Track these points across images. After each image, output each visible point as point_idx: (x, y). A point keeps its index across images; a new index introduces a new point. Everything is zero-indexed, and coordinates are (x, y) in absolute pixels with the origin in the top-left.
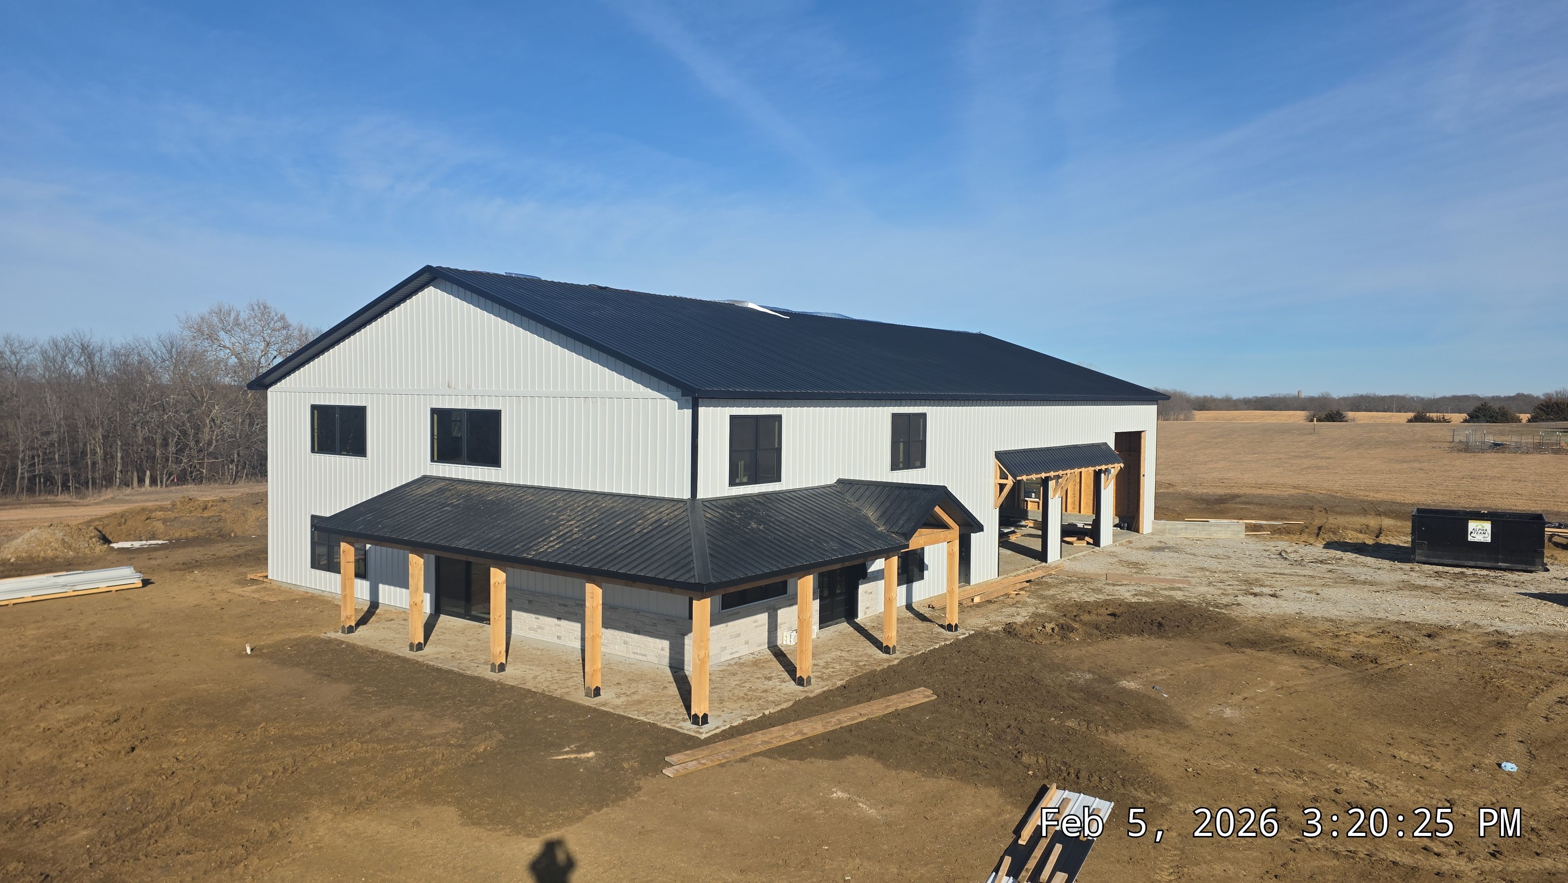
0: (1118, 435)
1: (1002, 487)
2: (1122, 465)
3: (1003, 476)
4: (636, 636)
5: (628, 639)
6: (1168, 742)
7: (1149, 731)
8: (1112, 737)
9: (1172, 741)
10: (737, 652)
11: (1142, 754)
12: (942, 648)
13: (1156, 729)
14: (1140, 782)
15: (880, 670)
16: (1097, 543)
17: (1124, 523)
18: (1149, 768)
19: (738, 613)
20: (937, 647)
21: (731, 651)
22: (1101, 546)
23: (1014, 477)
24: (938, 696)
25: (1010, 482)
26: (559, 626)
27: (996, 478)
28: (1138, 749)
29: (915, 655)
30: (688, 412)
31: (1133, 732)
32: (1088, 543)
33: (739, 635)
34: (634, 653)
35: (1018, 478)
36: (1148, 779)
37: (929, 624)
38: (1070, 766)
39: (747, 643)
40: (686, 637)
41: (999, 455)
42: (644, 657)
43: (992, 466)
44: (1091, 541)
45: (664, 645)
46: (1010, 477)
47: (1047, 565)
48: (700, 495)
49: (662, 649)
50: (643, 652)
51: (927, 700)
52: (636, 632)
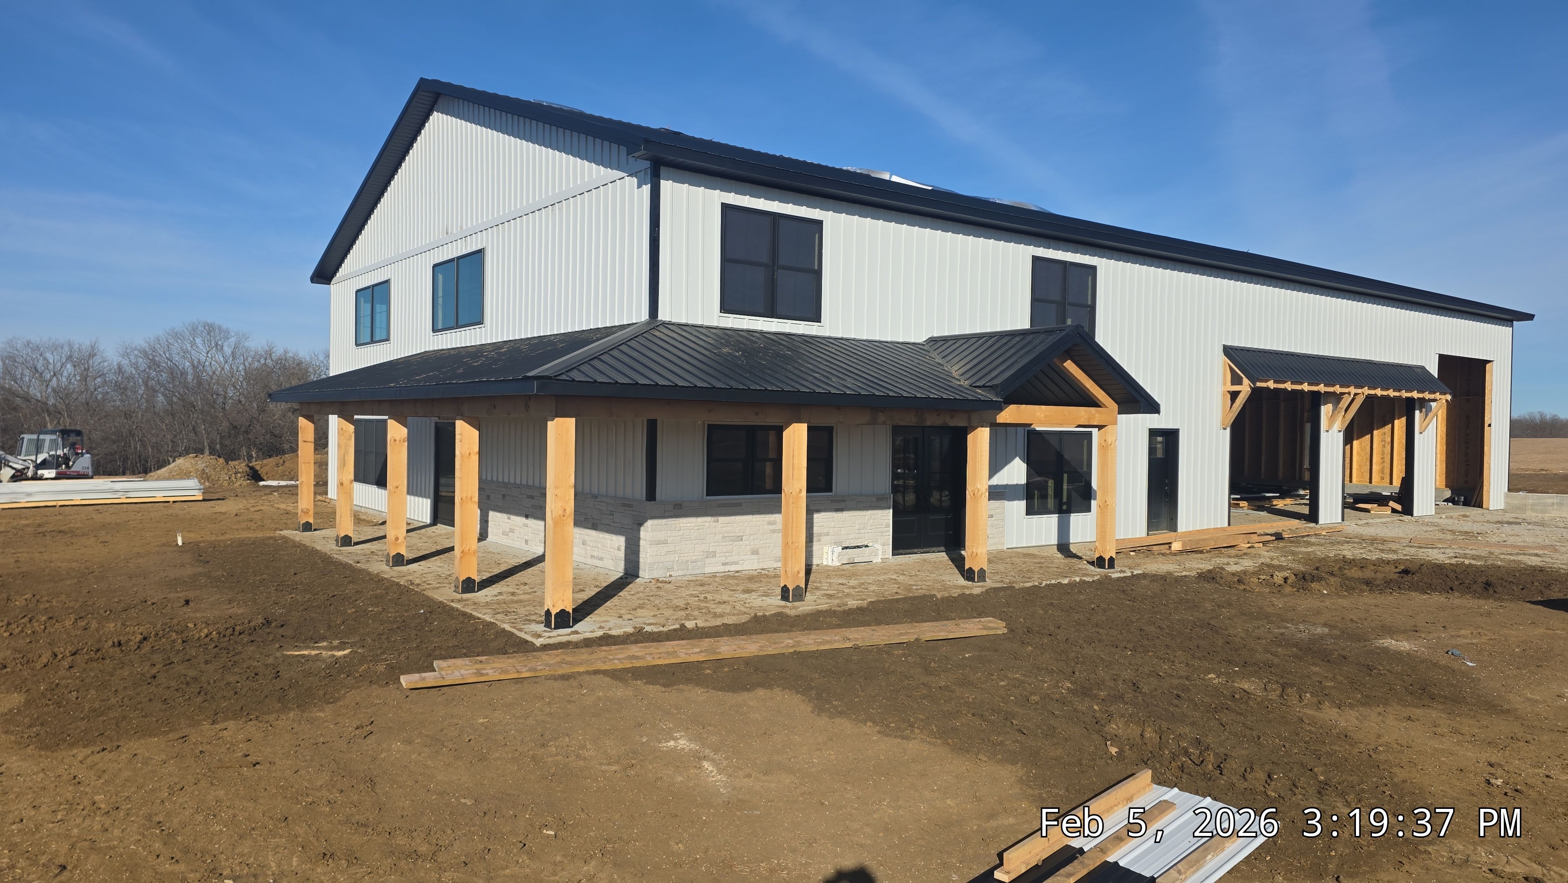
0: (1442, 358)
1: (1234, 395)
2: (1449, 397)
3: (1236, 380)
4: (593, 533)
5: (586, 538)
6: (1456, 731)
7: (1418, 712)
8: (1329, 714)
9: (1465, 729)
10: (736, 563)
11: (1387, 745)
12: (1072, 585)
13: (1435, 709)
14: (1363, 791)
15: (943, 598)
16: (1408, 509)
17: (1459, 496)
18: (1396, 770)
19: (740, 505)
20: (1066, 581)
21: (723, 560)
22: (1415, 514)
23: (1253, 380)
24: (1011, 630)
25: (1245, 388)
26: (526, 525)
27: (1225, 384)
28: (1379, 736)
29: (1017, 586)
30: (647, 189)
31: (1380, 709)
32: (1394, 511)
33: (740, 538)
34: (592, 557)
35: (1259, 384)
36: (1384, 789)
37: (1075, 560)
38: (1207, 748)
39: (755, 552)
40: (642, 528)
41: (1229, 352)
42: (600, 562)
43: (1220, 364)
44: (1398, 507)
45: (619, 541)
46: (1246, 381)
47: (1318, 526)
48: (663, 315)
49: (619, 549)
50: (601, 555)
51: (985, 633)
52: (594, 527)
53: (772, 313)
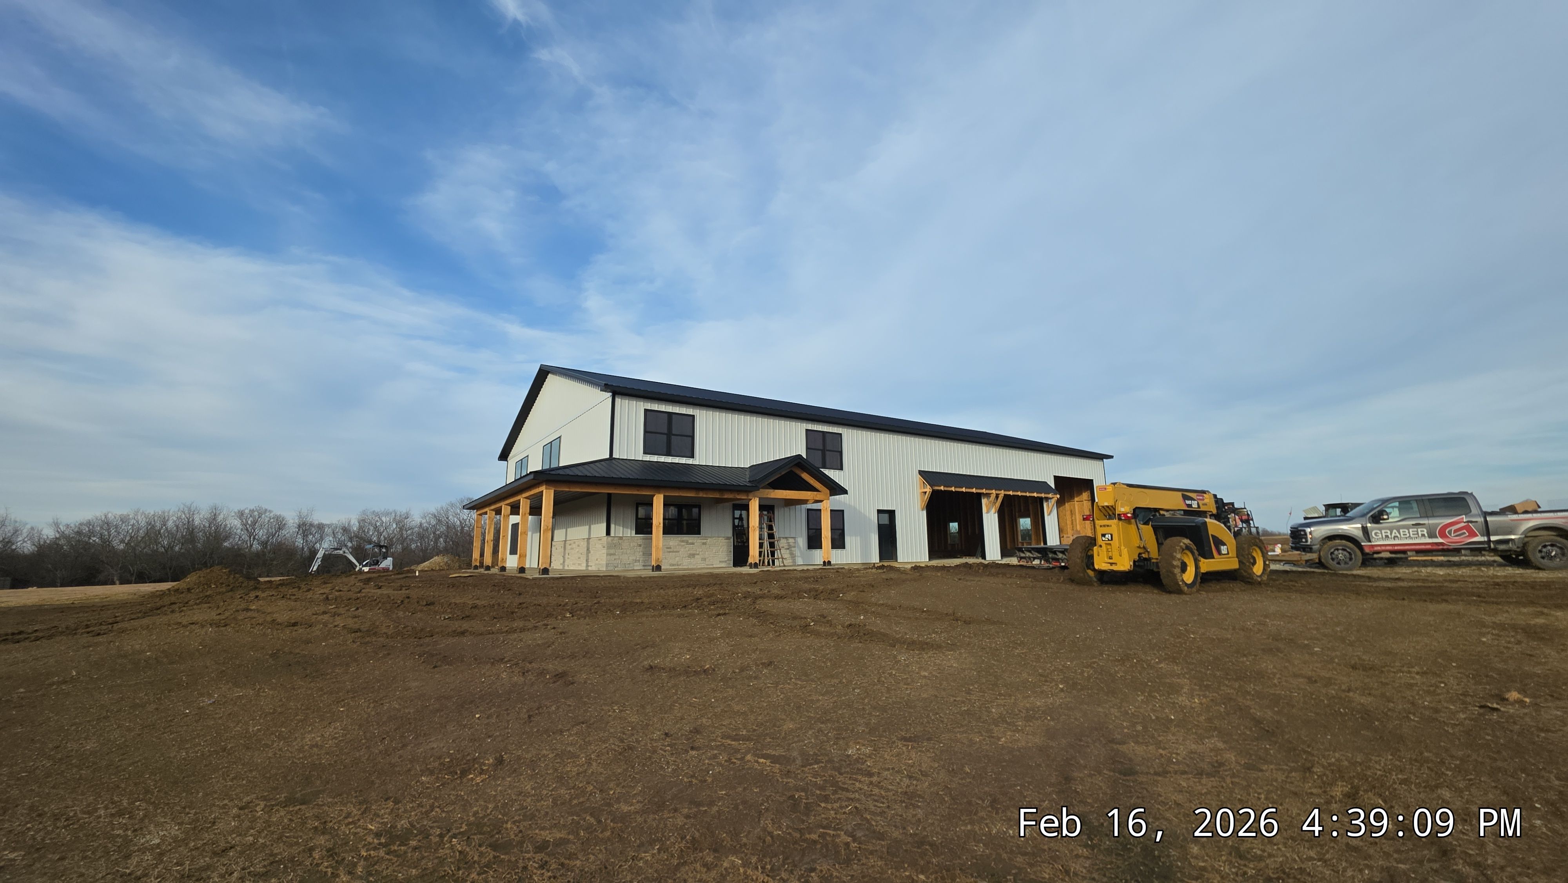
0: (1057, 478)
1: (924, 494)
2: (1058, 496)
3: (925, 486)
23: (932, 486)
27: (921, 488)
30: (610, 400)
41: (922, 473)
43: (915, 479)
46: (929, 487)
48: (616, 455)
53: (668, 454)
